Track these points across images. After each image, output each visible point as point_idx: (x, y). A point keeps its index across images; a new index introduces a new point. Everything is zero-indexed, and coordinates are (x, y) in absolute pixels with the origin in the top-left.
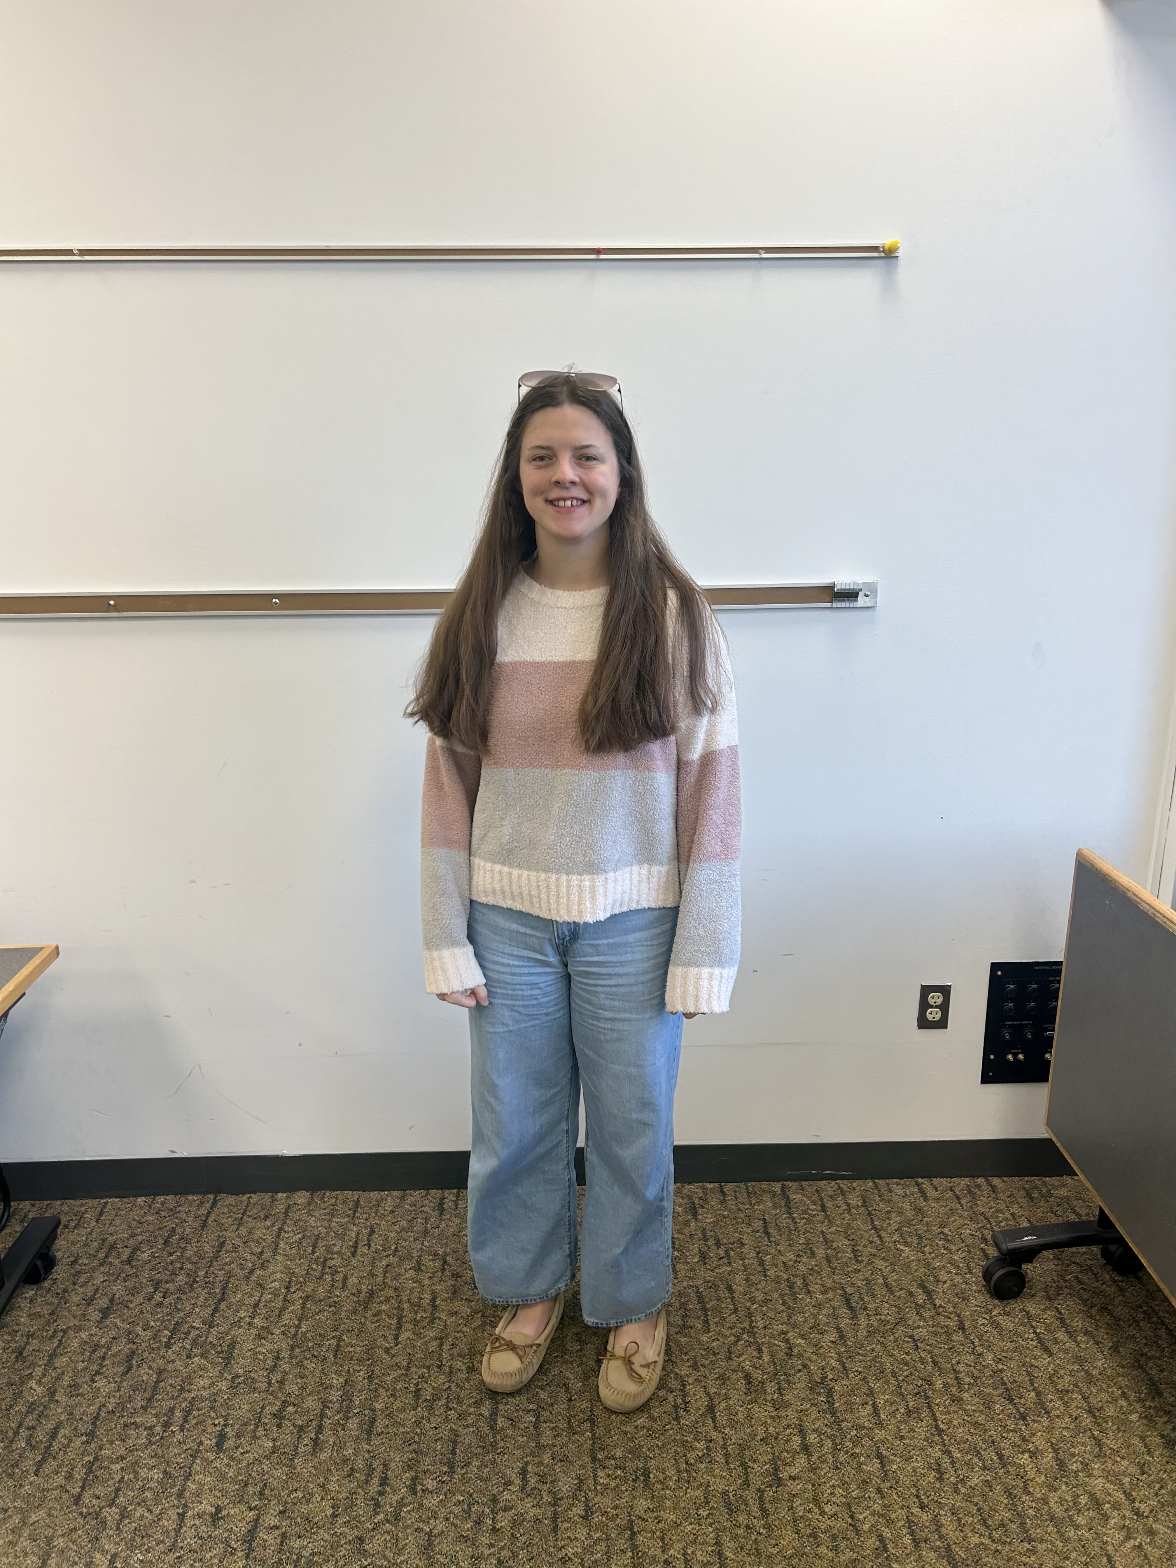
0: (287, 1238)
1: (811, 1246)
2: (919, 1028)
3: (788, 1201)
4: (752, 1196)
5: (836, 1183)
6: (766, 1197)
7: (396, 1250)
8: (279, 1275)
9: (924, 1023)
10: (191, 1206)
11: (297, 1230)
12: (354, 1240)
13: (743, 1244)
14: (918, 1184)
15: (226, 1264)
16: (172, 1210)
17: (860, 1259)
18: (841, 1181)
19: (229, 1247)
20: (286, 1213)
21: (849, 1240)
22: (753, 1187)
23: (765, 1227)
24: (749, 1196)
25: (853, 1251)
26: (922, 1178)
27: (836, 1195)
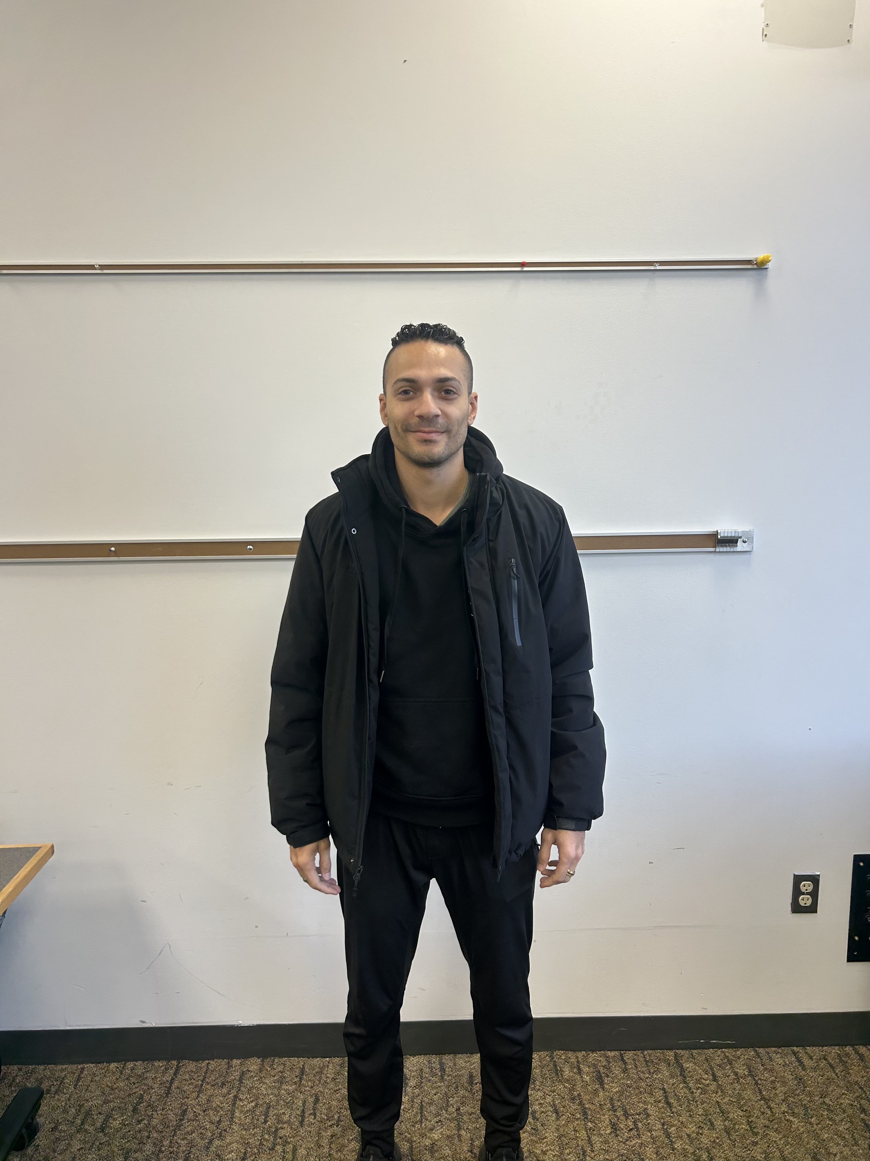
0: (242, 1106)
1: (710, 1117)
2: (793, 913)
3: (682, 1070)
4: (649, 1064)
5: (722, 1052)
6: (663, 1066)
7: (339, 1120)
8: (235, 1146)
9: (797, 908)
10: (157, 1072)
11: (250, 1098)
12: (301, 1109)
13: (648, 1115)
14: (794, 1053)
15: (188, 1132)
16: (140, 1076)
17: (755, 1130)
18: (726, 1050)
19: (191, 1116)
20: (240, 1081)
21: (742, 1111)
22: (650, 1055)
23: (666, 1097)
24: (646, 1064)
25: (749, 1123)
26: (797, 1047)
27: (724, 1063)
